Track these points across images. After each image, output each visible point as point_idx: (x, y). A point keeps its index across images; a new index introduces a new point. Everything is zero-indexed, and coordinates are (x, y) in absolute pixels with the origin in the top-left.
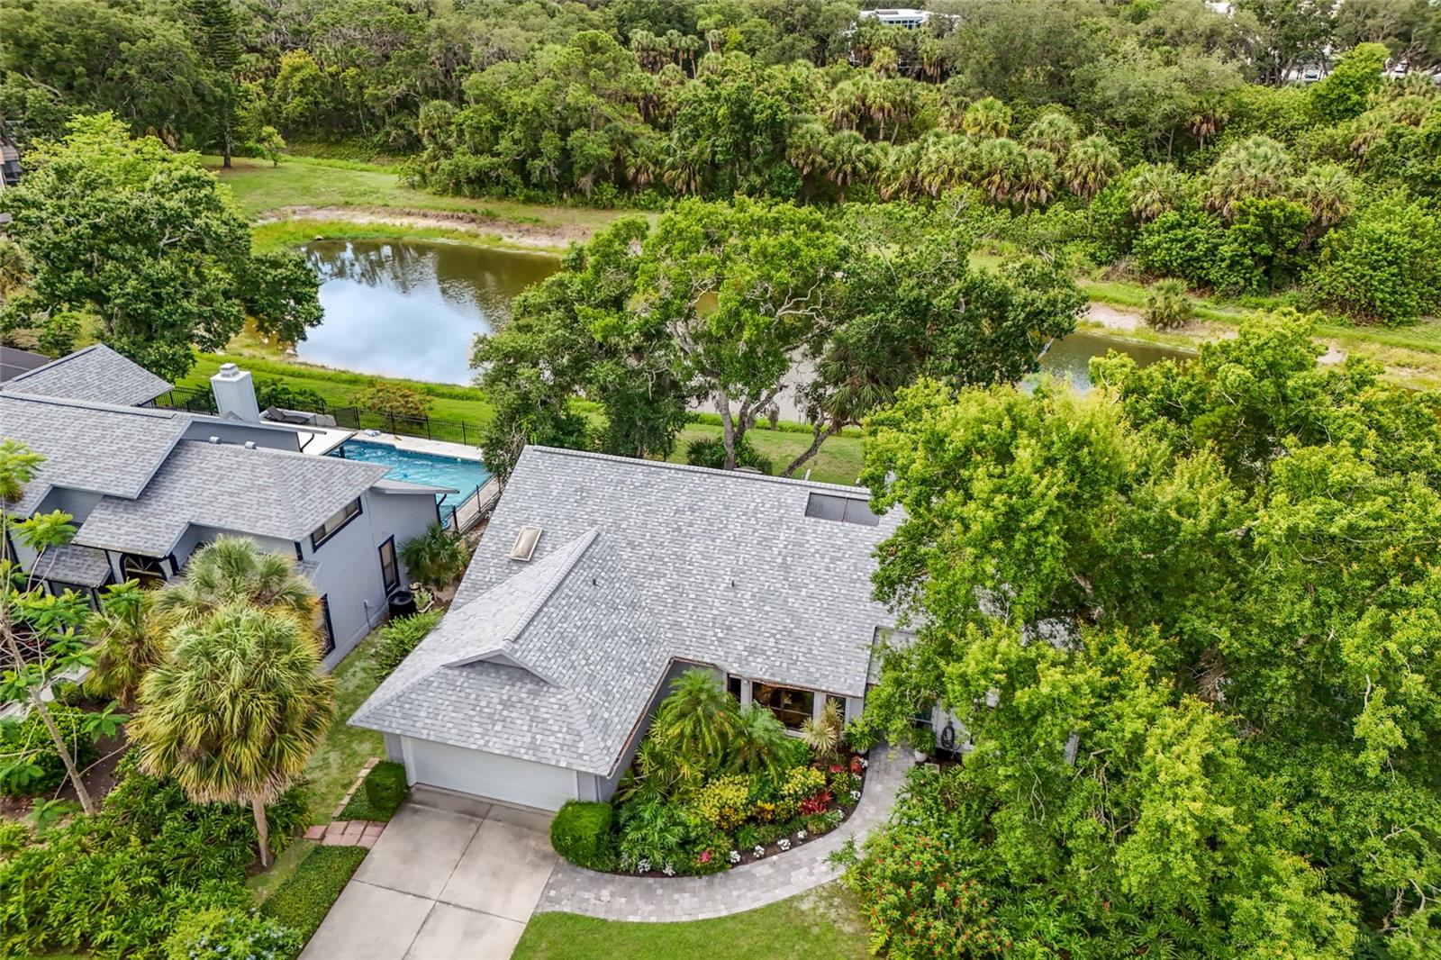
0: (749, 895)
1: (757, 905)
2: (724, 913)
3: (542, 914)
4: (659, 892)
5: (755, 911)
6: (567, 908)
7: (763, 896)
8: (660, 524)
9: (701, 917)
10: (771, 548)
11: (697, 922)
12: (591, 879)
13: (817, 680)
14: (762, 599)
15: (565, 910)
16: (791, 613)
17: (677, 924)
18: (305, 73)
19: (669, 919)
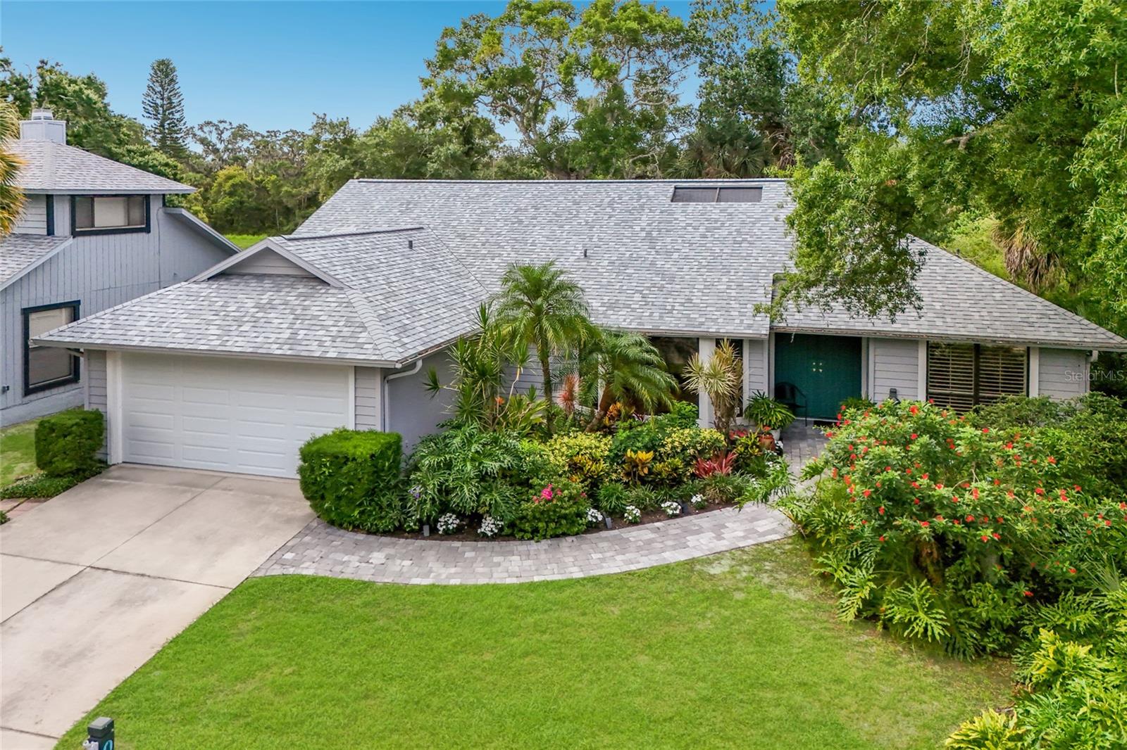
0: (619, 558)
1: (633, 567)
2: (578, 574)
3: (264, 578)
4: (469, 554)
5: (630, 573)
6: (308, 570)
7: (644, 558)
8: (498, 220)
9: (536, 579)
10: (631, 227)
11: (532, 584)
12: (356, 543)
13: (702, 324)
14: (622, 265)
15: (304, 572)
16: (661, 273)
17: (496, 587)
18: (237, 180)
19: (482, 581)
